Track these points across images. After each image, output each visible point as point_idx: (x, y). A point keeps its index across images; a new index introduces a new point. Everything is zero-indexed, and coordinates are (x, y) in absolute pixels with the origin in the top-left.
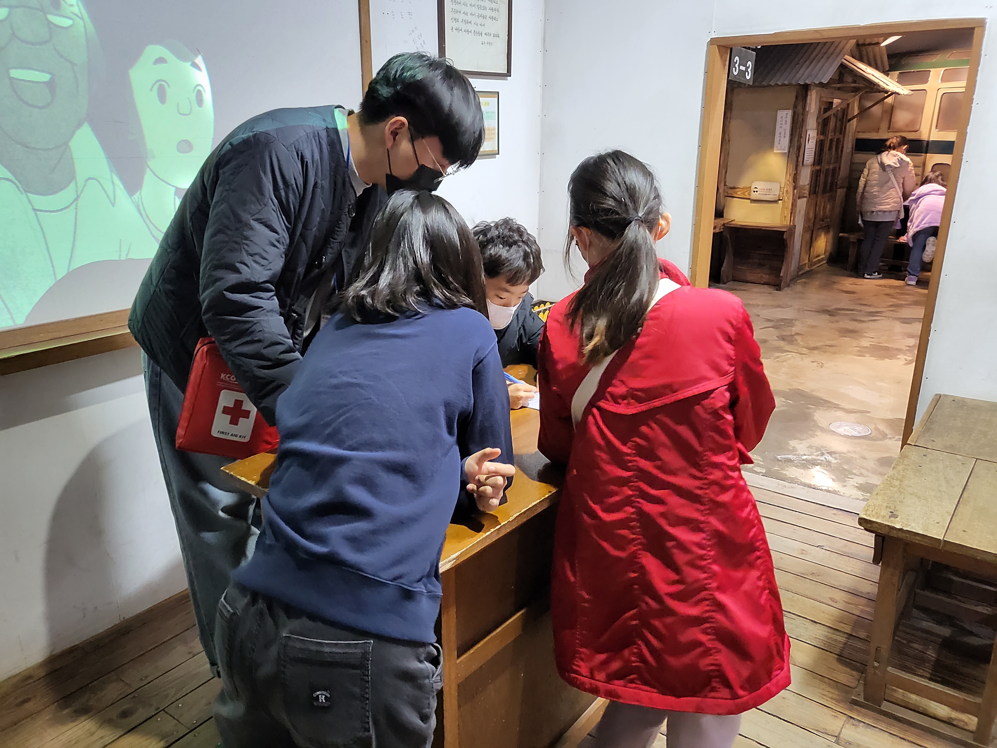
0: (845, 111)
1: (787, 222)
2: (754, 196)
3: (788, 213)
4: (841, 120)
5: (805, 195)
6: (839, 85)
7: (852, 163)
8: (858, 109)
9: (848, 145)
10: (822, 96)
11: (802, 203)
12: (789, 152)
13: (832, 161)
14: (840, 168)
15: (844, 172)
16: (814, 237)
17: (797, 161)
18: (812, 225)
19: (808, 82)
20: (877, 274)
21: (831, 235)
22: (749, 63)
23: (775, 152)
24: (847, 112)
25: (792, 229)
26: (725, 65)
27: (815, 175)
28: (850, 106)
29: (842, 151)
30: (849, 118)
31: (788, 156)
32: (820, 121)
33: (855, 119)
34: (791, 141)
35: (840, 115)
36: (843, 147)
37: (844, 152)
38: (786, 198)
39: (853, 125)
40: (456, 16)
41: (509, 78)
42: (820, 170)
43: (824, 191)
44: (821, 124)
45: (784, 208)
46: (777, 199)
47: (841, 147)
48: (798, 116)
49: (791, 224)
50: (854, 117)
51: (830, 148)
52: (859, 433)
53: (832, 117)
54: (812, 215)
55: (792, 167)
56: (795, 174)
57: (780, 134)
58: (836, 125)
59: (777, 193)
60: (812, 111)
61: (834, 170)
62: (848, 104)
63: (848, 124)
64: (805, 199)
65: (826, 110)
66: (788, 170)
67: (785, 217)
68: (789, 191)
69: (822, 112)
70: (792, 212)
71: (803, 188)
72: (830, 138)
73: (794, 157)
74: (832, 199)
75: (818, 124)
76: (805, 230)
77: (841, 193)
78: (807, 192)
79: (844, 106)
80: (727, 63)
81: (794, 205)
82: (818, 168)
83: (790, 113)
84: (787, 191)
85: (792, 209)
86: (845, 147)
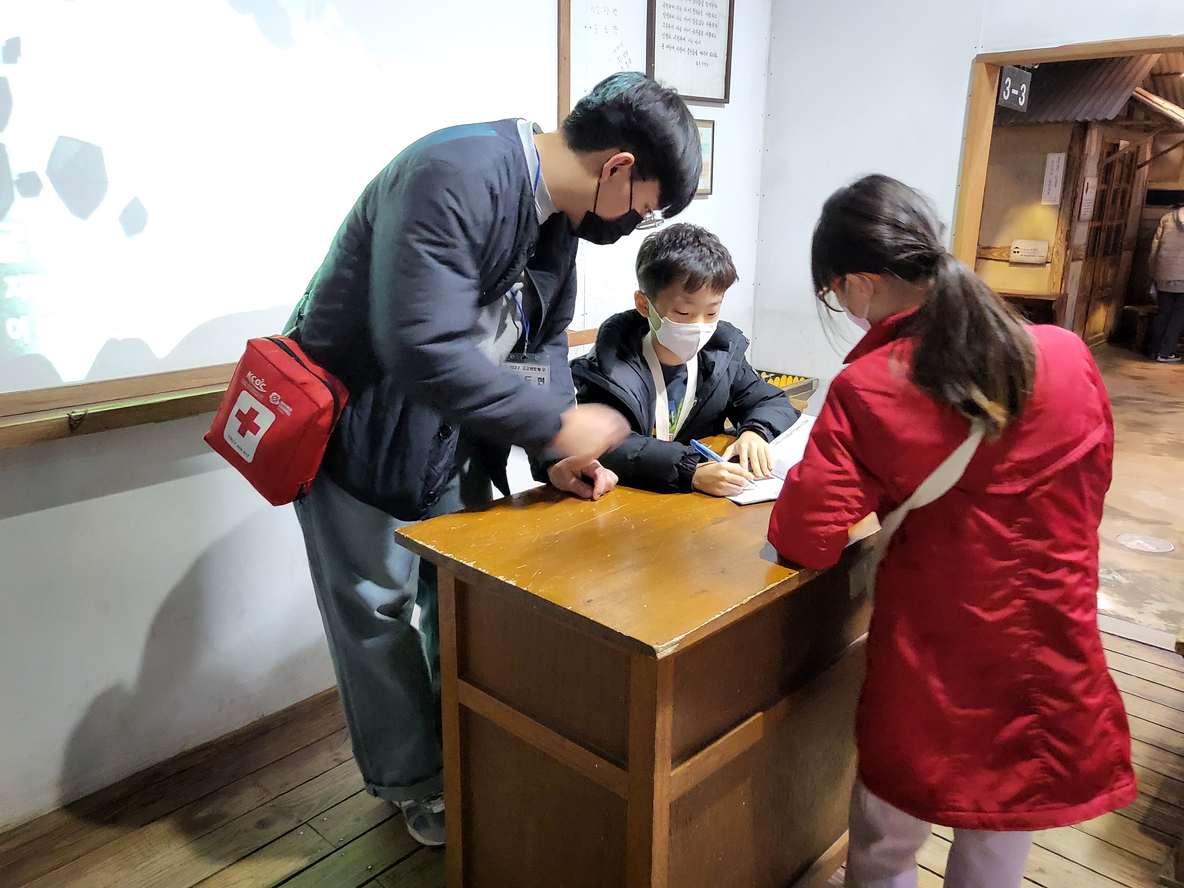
0: (1134, 156)
1: (1057, 290)
2: (1014, 257)
3: (1058, 279)
4: (1129, 167)
5: (1081, 257)
6: (1128, 123)
7: (1142, 220)
8: (1152, 153)
9: (1138, 197)
10: (1106, 135)
11: (1077, 268)
12: (1061, 204)
13: (1116, 217)
14: (1126, 226)
15: (1131, 230)
16: (1090, 309)
17: (1072, 215)
18: (1088, 294)
19: (1088, 118)
20: (1174, 356)
21: (1113, 307)
22: (1024, 86)
23: (1043, 203)
24: (1137, 157)
25: (1063, 299)
26: (993, 87)
27: (1094, 234)
28: (1141, 149)
29: (1129, 205)
30: (1139, 163)
31: (1060, 210)
32: (1102, 167)
33: (1147, 167)
34: (1064, 190)
35: (1128, 159)
36: (1130, 201)
37: (1132, 206)
38: (1056, 260)
39: (1144, 172)
40: (668, 31)
41: (726, 105)
42: (1101, 227)
43: (1106, 254)
44: (1102, 171)
45: (1052, 272)
46: (1045, 261)
47: (1127, 199)
48: (1074, 161)
49: (1062, 292)
50: (1146, 163)
51: (1114, 202)
52: (1158, 548)
53: (1118, 163)
54: (1088, 282)
55: (1064, 222)
56: (1069, 231)
57: (1050, 182)
58: (1122, 172)
59: (1044, 254)
60: (1092, 154)
61: (1119, 228)
62: (1138, 147)
63: (1138, 171)
64: (1080, 263)
65: (1109, 154)
66: (1060, 227)
67: (1054, 284)
68: (1060, 251)
69: (1105, 155)
70: (1064, 278)
71: (1078, 248)
72: (1114, 187)
73: (1068, 210)
74: (1115, 263)
75: (1099, 169)
76: (1079, 300)
77: (1126, 256)
78: (1083, 253)
79: (1133, 149)
80: (997, 85)
81: (1066, 268)
82: (1097, 224)
83: (1063, 156)
84: (1057, 252)
85: (1063, 275)
86: (1133, 200)
